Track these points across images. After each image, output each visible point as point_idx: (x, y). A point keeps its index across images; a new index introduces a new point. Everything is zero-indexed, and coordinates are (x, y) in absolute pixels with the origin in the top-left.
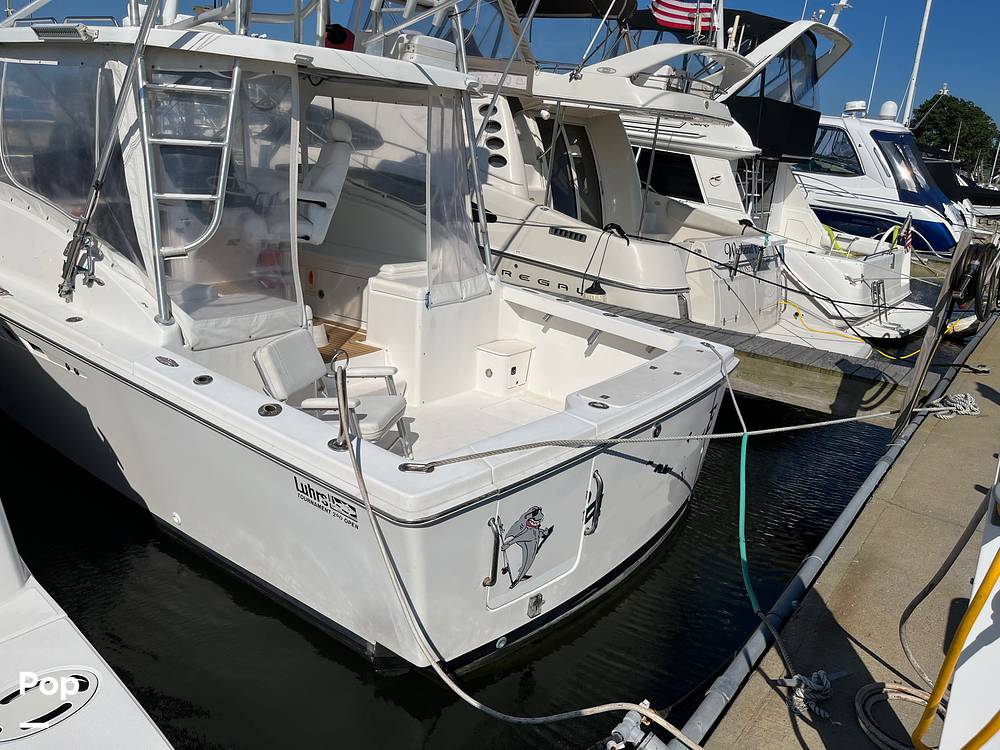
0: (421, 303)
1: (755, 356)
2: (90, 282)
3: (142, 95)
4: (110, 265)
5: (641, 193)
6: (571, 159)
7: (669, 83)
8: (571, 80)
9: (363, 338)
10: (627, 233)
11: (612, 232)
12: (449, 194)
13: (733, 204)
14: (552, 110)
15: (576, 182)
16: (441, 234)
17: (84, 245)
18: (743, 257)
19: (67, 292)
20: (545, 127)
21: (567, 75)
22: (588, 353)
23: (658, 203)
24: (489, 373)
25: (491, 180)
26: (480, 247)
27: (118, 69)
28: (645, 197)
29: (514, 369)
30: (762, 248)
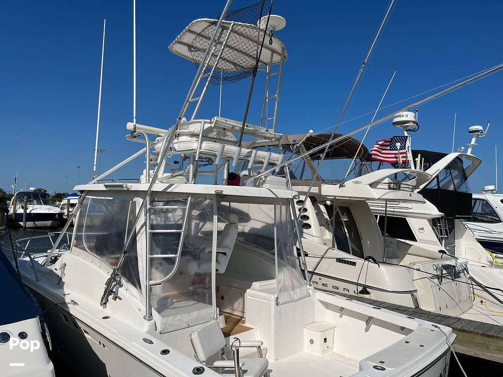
0: (273, 303)
1: (463, 331)
2: (115, 298)
3: (148, 211)
4: (126, 290)
5: (382, 238)
6: (344, 223)
7: (389, 186)
8: (340, 187)
9: (244, 322)
10: (377, 260)
11: (370, 261)
12: (286, 245)
13: (433, 242)
14: (332, 201)
15: (347, 234)
16: (283, 265)
17: (115, 280)
18: (444, 272)
19: (104, 302)
20: (329, 209)
21: (338, 185)
22: (367, 330)
23: (392, 243)
24: (312, 342)
25: (304, 235)
26: (302, 270)
27: (139, 201)
28: (385, 240)
29: (325, 339)
30: (454, 267)
